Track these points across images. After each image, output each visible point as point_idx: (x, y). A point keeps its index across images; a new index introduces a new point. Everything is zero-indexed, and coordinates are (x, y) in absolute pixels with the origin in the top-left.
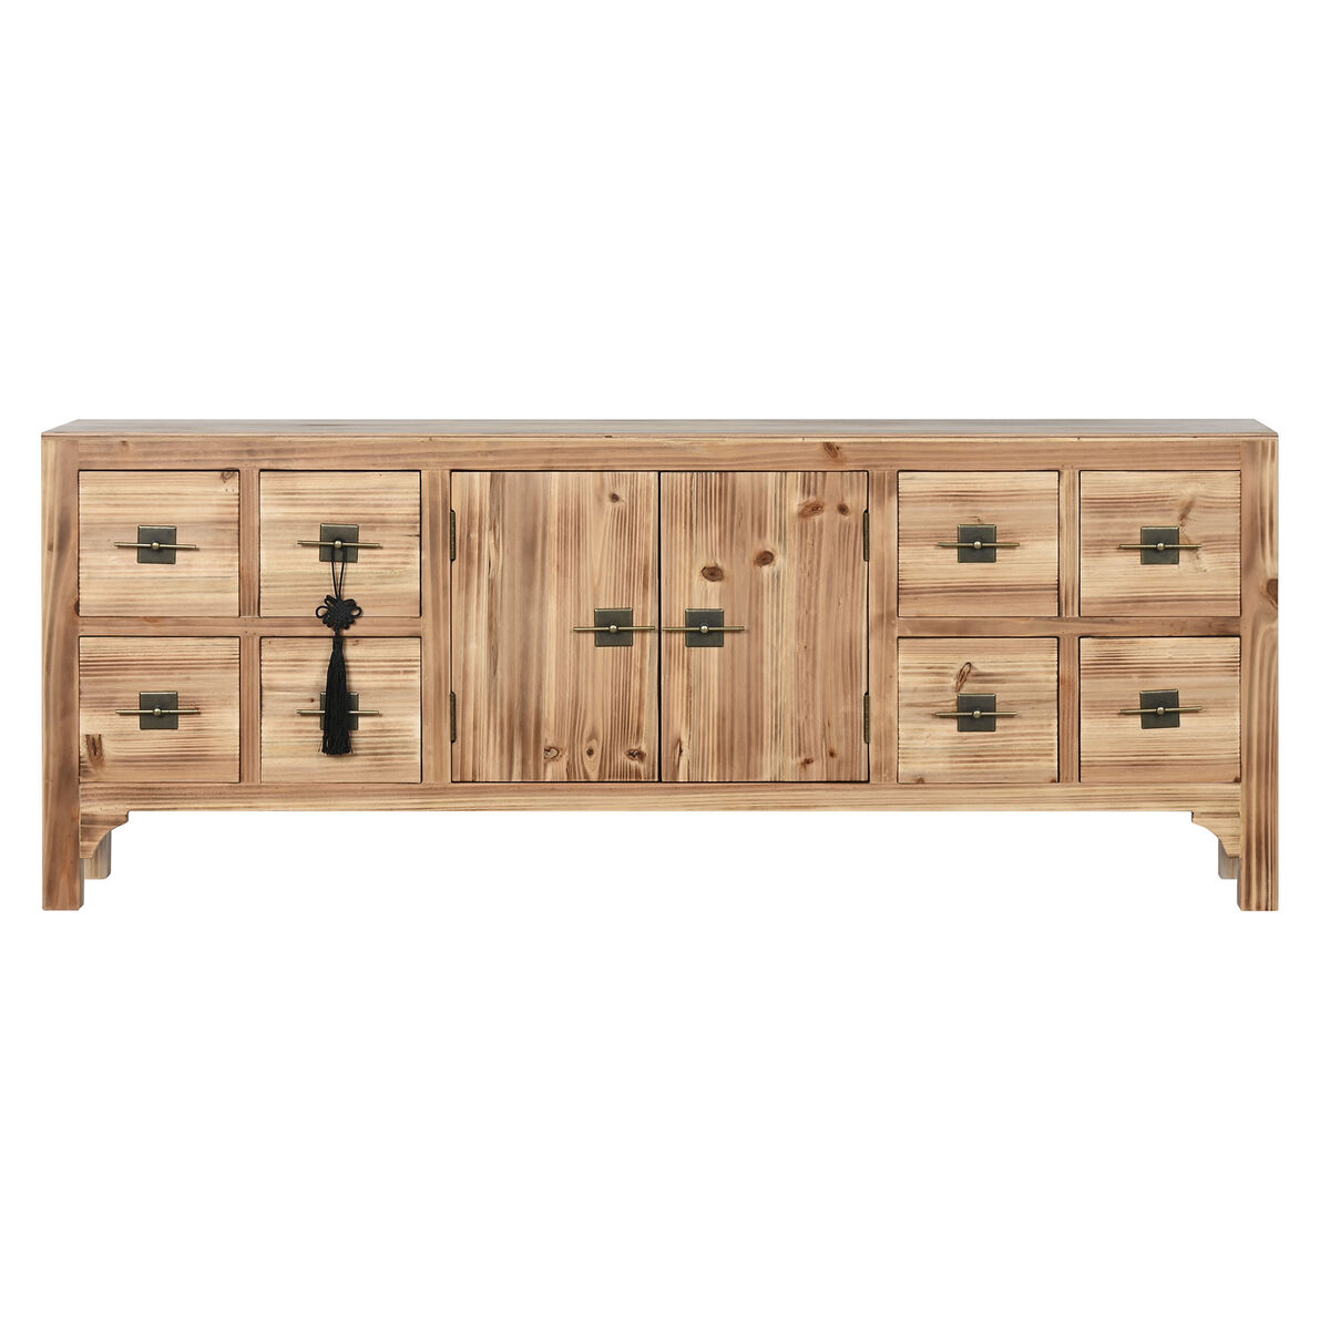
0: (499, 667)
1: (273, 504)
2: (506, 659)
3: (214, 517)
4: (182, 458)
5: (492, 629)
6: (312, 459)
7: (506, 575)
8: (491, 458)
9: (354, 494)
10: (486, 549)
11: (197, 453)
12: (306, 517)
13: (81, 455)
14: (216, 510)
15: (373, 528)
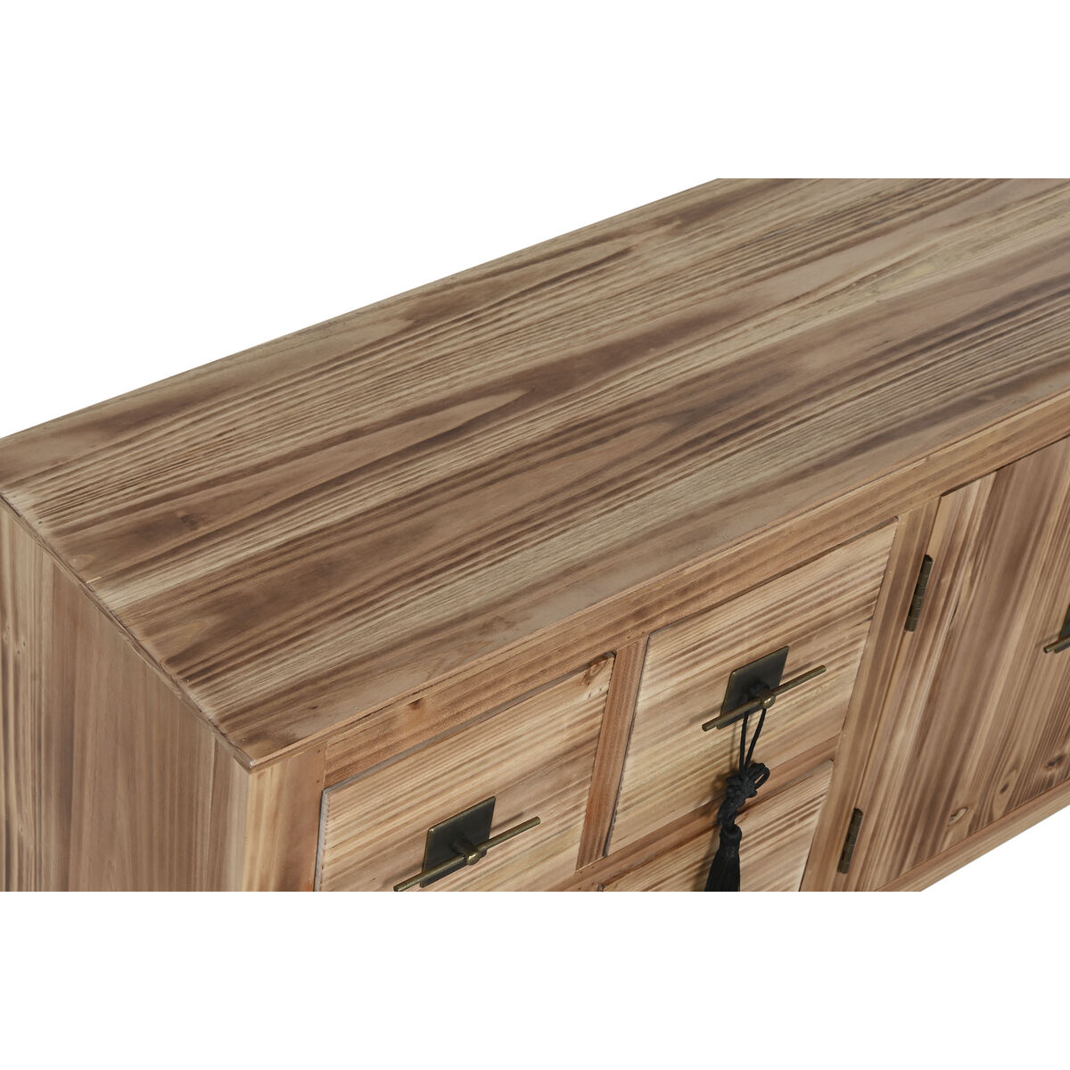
0: (926, 743)
1: (662, 680)
2: (939, 727)
3: (561, 748)
4: (520, 679)
5: (932, 700)
6: (738, 577)
7: (973, 612)
8: (1005, 449)
9: (792, 601)
10: (958, 589)
11: (547, 659)
12: (711, 673)
13: (330, 764)
14: (566, 736)
15: (809, 640)
